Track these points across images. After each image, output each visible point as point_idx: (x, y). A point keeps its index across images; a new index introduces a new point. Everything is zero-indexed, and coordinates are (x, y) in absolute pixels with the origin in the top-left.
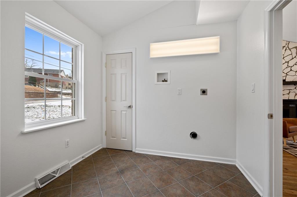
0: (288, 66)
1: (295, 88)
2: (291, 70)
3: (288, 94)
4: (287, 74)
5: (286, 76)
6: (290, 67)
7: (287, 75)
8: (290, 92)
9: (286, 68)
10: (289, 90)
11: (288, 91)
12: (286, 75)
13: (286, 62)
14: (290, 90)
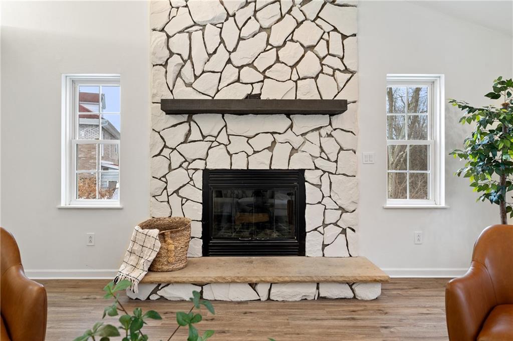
0: (268, 43)
1: (291, 127)
2: (278, 60)
3: (271, 148)
4: (267, 74)
5: (262, 81)
6: (273, 47)
7: (266, 77)
8: (274, 143)
9: (265, 51)
10: (273, 133)
11: (270, 138)
12: (261, 77)
13: (262, 29)
14: (275, 136)
